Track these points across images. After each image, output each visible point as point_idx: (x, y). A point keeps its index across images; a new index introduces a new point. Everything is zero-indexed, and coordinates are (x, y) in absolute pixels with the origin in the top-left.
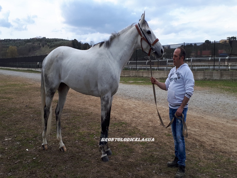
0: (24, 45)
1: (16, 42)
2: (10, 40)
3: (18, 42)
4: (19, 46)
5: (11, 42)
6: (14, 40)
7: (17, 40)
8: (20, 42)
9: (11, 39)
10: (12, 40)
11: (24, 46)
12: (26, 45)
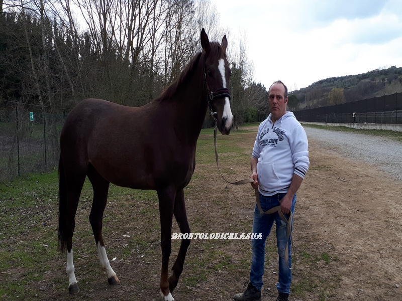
0: (357, 84)
1: (343, 81)
2: (335, 79)
3: (347, 80)
4: (349, 86)
5: (337, 82)
6: (342, 78)
7: (346, 77)
8: (350, 81)
9: (336, 77)
10: (338, 78)
11: (356, 86)
12: (359, 83)
